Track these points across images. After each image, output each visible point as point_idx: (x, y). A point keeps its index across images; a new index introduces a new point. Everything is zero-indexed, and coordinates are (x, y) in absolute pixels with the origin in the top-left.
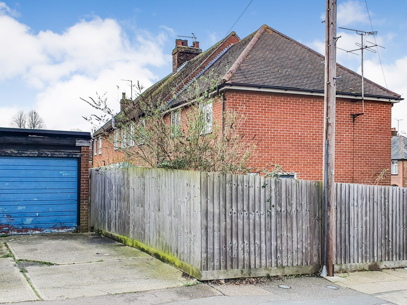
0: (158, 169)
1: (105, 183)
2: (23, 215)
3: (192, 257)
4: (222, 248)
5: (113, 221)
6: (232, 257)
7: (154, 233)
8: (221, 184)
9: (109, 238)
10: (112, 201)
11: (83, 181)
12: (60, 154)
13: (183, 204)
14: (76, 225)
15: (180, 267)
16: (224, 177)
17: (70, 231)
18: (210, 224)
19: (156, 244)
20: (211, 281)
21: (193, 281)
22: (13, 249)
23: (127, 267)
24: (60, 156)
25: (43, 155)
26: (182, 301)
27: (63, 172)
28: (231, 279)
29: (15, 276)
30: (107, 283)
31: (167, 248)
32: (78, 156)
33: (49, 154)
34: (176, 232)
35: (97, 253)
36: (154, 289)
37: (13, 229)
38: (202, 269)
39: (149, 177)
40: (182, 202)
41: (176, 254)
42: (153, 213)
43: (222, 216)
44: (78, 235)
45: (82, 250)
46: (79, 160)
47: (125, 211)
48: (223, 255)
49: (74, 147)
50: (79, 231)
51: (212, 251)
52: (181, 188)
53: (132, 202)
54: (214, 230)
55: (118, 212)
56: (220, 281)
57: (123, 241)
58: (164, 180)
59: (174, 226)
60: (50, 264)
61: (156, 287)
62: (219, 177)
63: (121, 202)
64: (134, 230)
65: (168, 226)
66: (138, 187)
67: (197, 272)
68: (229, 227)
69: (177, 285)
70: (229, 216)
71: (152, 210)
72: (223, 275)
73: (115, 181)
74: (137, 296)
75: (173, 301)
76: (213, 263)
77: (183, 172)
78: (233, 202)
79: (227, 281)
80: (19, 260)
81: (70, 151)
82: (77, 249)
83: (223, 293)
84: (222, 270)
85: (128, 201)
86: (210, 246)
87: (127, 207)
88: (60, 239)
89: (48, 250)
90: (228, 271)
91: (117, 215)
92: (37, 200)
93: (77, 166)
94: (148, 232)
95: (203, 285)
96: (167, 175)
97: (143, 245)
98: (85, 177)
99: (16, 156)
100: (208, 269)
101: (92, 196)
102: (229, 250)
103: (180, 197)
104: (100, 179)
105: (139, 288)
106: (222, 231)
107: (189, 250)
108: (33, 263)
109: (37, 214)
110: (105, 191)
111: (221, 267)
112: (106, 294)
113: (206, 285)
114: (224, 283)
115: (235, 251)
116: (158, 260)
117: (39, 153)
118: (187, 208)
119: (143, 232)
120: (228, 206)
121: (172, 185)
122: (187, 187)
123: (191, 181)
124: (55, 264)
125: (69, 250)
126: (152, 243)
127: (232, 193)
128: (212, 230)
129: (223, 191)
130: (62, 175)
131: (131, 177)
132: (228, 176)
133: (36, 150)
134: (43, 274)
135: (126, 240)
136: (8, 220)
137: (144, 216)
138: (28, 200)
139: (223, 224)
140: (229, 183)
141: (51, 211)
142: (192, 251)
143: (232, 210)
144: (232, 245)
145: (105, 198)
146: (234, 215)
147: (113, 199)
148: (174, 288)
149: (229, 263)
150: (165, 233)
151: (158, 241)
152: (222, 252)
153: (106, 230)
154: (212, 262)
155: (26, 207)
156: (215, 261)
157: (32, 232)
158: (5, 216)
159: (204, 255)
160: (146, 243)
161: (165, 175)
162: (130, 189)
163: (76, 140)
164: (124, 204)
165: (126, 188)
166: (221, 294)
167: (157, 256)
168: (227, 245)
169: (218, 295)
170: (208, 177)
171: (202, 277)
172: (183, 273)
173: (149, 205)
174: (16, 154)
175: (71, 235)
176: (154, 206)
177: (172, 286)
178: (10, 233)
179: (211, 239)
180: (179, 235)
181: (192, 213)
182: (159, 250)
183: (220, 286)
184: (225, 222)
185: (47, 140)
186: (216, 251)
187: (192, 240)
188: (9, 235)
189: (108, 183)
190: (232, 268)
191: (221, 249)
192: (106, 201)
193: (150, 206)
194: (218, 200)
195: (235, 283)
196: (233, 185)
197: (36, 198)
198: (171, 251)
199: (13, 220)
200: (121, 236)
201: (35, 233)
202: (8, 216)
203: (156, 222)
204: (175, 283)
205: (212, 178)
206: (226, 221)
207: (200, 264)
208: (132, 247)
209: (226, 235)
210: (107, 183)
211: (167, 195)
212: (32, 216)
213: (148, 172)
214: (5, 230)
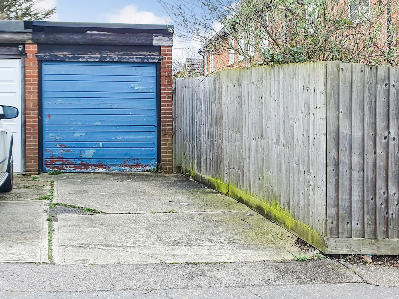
0: (260, 67)
1: (192, 100)
2: (82, 145)
3: (311, 214)
4: (368, 201)
5: (204, 156)
6: (388, 218)
7: (255, 173)
8: (367, 85)
9: (198, 181)
10: (202, 127)
11: (165, 97)
12: (130, 58)
13: (297, 123)
14: (156, 163)
15: (293, 229)
16: (373, 72)
17: (148, 171)
18: (344, 157)
19: (259, 191)
20: (345, 256)
21: (313, 253)
22: (57, 190)
23: (207, 224)
24: (131, 60)
25: (107, 60)
26: (284, 285)
27: (136, 84)
28: (385, 256)
29: (37, 225)
30: (167, 244)
31: (274, 198)
32: (157, 61)
33: (115, 58)
34: (286, 172)
35: (172, 201)
36: (241, 261)
37: (69, 164)
38: (328, 234)
39: (247, 83)
40: (296, 119)
41: (287, 207)
42: (254, 142)
43: (367, 143)
44: (157, 176)
45: (152, 195)
46: (157, 65)
47: (218, 141)
48: (368, 213)
49: (150, 47)
50: (159, 171)
51: (347, 204)
52: (295, 96)
53: (226, 126)
54: (351, 169)
55: (209, 143)
56: (362, 258)
57: (216, 186)
58: (268, 86)
59: (284, 162)
60: (95, 212)
61: (246, 257)
62: (362, 71)
63: (212, 127)
64: (229, 169)
65: (274, 161)
66: (233, 100)
67: (320, 239)
68: (381, 163)
69: (282, 258)
70: (383, 144)
71: (253, 136)
72: (369, 247)
73: (205, 94)
74: (206, 269)
75: (267, 283)
76: (349, 225)
77: (298, 66)
78: (390, 118)
79: (376, 258)
80: (56, 204)
81: (145, 53)
82: (145, 194)
83: (364, 279)
84: (367, 239)
85: (221, 125)
86: (344, 195)
87: (220, 135)
88: (128, 179)
89: (102, 193)
90: (378, 241)
91: (208, 147)
92: (101, 124)
93: (155, 75)
94: (247, 173)
95: (330, 261)
96: (273, 75)
97: (241, 194)
98: (167, 91)
99: (70, 62)
100: (340, 234)
101: (178, 121)
102: (382, 204)
103: (293, 112)
104: (187, 95)
105: (215, 256)
106: (367, 169)
107: (306, 201)
108: (73, 209)
109: (101, 144)
110: (193, 112)
111: (365, 233)
112: (157, 262)
113: (335, 262)
114: (372, 262)
115: (394, 208)
116: (261, 216)
117: (102, 56)
118: (303, 130)
119: (241, 173)
120: (380, 124)
121: (281, 92)
122: (304, 92)
123: (310, 80)
124: (101, 212)
125: (132, 194)
126: (253, 190)
127: (388, 102)
128: (347, 168)
129: (369, 97)
130: (135, 88)
131: (224, 87)
132: (381, 70)
133: (98, 52)
134: (76, 226)
135: (219, 185)
136: (62, 151)
137: (241, 147)
138: (88, 124)
139: (369, 158)
140: (383, 83)
141: (120, 141)
142: (312, 202)
143: (389, 133)
144: (388, 197)
145: (193, 123)
146: (391, 142)
147: (203, 124)
148: (275, 262)
149: (381, 228)
150: (271, 174)
151: (261, 186)
152: (368, 208)
153: (196, 170)
154: (348, 223)
155: (86, 134)
156: (354, 222)
157: (94, 170)
158: (58, 146)
159: (332, 211)
160: (245, 191)
161: (271, 76)
162: (223, 105)
163: (153, 37)
164: (215, 130)
165: (218, 105)
166: (359, 279)
167: (260, 210)
168: (378, 196)
169: (354, 282)
170: (341, 71)
171: (327, 247)
172: (297, 240)
173: (249, 128)
174: (70, 58)
175: (146, 176)
176: (255, 131)
177: (272, 259)
178: (64, 169)
179: (346, 183)
180: (291, 176)
181: (311, 139)
182: (263, 201)
183: (362, 266)
184: (373, 155)
185: (112, 38)
186: (356, 206)
187: (312, 184)
188: (62, 172)
189: (197, 99)
190: (388, 237)
191: (365, 201)
192: (195, 127)
193: (250, 130)
194: (360, 114)
195: (394, 263)
196: (391, 87)
197: (98, 121)
198: (280, 203)
199: (68, 151)
200: (213, 180)
201: (98, 171)
202: (62, 145)
203: (257, 156)
204: (280, 254)
205: (348, 74)
206: (375, 153)
207: (324, 226)
208: (226, 195)
209: (375, 177)
210: (195, 100)
211: (273, 109)
212: (94, 147)
213: (246, 74)
214: (58, 165)
